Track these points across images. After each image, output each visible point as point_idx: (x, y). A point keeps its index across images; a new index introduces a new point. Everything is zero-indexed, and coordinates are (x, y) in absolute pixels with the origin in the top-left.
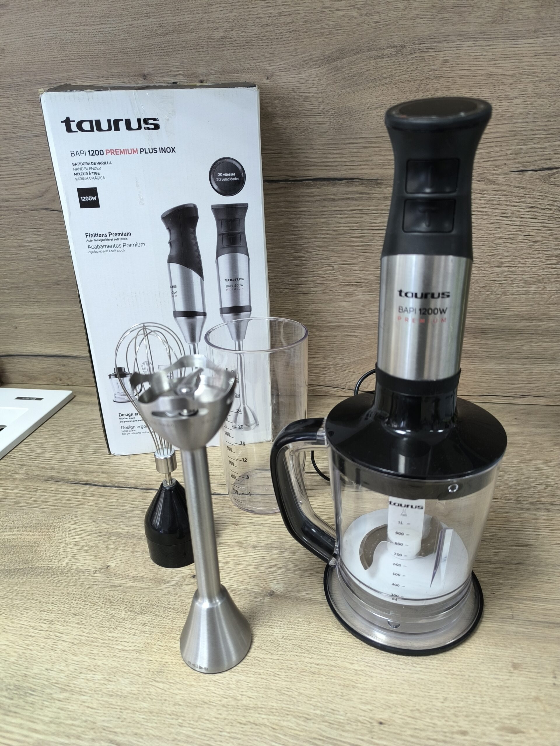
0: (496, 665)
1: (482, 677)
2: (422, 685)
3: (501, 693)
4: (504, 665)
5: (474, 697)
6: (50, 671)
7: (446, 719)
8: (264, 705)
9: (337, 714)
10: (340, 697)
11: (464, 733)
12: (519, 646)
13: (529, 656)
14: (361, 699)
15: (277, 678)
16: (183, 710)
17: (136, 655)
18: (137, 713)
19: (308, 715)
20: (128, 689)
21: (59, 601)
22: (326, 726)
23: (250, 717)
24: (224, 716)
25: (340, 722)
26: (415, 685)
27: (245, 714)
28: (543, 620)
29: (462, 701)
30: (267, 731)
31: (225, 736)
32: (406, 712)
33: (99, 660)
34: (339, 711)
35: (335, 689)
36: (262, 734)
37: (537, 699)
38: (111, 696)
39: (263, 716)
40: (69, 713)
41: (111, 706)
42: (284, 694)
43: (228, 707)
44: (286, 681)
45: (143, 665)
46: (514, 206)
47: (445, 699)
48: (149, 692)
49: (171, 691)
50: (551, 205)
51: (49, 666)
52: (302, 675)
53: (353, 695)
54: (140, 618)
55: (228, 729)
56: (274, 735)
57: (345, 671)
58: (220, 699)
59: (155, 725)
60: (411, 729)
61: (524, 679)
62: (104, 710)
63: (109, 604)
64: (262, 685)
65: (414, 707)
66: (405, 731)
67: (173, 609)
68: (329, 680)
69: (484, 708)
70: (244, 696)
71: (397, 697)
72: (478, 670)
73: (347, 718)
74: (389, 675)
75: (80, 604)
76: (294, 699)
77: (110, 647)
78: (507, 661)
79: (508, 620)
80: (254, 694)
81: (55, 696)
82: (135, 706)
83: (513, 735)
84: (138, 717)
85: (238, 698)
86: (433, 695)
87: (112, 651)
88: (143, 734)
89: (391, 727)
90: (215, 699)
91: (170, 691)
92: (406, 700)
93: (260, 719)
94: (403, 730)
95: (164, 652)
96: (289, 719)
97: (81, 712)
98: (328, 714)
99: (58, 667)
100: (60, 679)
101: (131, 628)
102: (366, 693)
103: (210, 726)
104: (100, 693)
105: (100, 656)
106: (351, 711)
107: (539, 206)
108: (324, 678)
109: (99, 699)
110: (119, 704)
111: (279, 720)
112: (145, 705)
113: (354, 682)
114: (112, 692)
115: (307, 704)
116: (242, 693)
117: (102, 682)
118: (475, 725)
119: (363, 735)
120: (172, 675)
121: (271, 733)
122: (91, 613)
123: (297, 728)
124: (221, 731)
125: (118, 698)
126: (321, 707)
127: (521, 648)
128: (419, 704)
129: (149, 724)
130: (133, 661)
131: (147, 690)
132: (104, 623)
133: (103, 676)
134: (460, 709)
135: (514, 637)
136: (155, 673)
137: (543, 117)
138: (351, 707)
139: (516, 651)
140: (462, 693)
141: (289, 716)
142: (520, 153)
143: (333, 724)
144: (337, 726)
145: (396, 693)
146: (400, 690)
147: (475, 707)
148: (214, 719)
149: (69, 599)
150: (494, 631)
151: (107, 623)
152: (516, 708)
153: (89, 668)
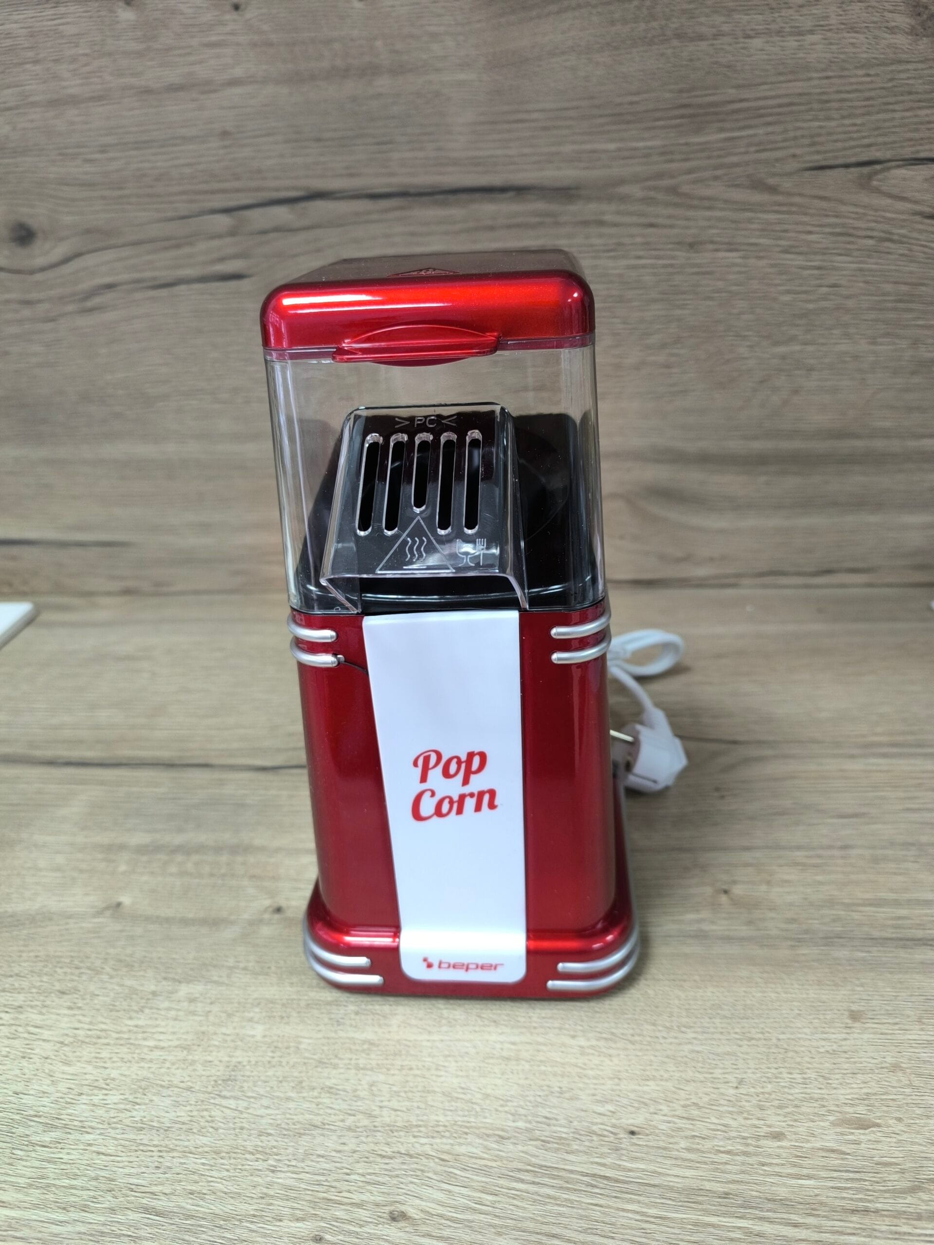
0: (821, 1017)
1: (799, 1039)
2: (698, 1062)
3: (834, 1064)
4: (835, 1016)
5: (790, 1073)
6: (21, 1096)
7: (745, 1115)
8: (422, 1121)
9: (554, 1125)
10: (558, 1095)
11: (778, 1136)
12: (857, 982)
13: (877, 997)
14: (594, 1095)
15: (442, 1073)
16: (275, 1144)
17: (182, 1054)
18: (191, 1155)
19: (503, 1130)
20: (172, 1115)
21: (32, 972)
22: (537, 1147)
23: (399, 1144)
24: (352, 1146)
25: (561, 1138)
26: (686, 1063)
27: (389, 1140)
28: (894, 936)
29: (770, 1082)
30: (432, 1164)
31: (356, 1181)
32: (675, 1111)
33: (113, 1069)
34: (557, 1120)
35: (547, 1083)
36: (422, 1171)
37: (896, 1068)
38: (142, 1129)
39: (423, 1141)
40: (63, 1167)
41: (141, 1148)
42: (458, 1098)
43: (358, 1130)
44: (457, 1076)
45: (195, 1070)
46: (810, 233)
47: (741, 1082)
48: (210, 1116)
49: (250, 1111)
50: (872, 230)
51: (19, 1087)
52: (488, 1063)
53: (581, 1089)
54: (184, 990)
55: (360, 1168)
56: (445, 1171)
57: (563, 1049)
58: (342, 1117)
59: (225, 1173)
60: (686, 1137)
61: (872, 1036)
62: (128, 1156)
63: (125, 969)
64: (417, 1087)
65: (687, 1099)
66: (676, 1143)
67: (245, 969)
68: (536, 1068)
69: (808, 1091)
70: (385, 1109)
71: (658, 1085)
72: (791, 1027)
73: (573, 1130)
74: (641, 1050)
75: (72, 974)
76: (475, 1106)
77: (131, 1044)
78: (840, 1008)
79: (836, 940)
80: (403, 1104)
81: (34, 1139)
82: (186, 1143)
83: (862, 1131)
84: (192, 1162)
85: (374, 1113)
86: (719, 1076)
87: (137, 1051)
88: (205, 1192)
89: (650, 1137)
90: (333, 1118)
91: (248, 1111)
92: (674, 1089)
93: (417, 1145)
94: (672, 1140)
95: (232, 1045)
96: (469, 1140)
97: (85, 1162)
98: (539, 1125)
99: (37, 1088)
100: (41, 1109)
101: (169, 1009)
102: (603, 1084)
103: (327, 1166)
104: (119, 1126)
105: (114, 1062)
106: (578, 1116)
107: (851, 231)
108: (527, 1066)
109: (119, 1136)
110: (155, 1143)
111: (452, 1145)
112: (205, 1140)
113: (580, 1067)
114: (142, 1122)
115: (501, 1112)
116: (381, 1104)
117: (122, 1106)
118: (796, 1120)
119: (602, 1155)
120: (251, 1084)
121: (439, 1168)
122: (92, 987)
123: (486, 1156)
124: (348, 1174)
125: (154, 1131)
126: (525, 1116)
127: (862, 985)
128: (697, 1094)
129: (214, 1173)
130: (177, 1066)
131: (205, 1113)
132: (117, 1003)
133: (122, 1097)
134: (767, 1096)
135: (848, 968)
136: (220, 1082)
137: (856, 68)
138: (577, 1110)
139: (853, 990)
140: (769, 1068)
141: (469, 1136)
142: (819, 135)
143: (548, 1142)
144: (556, 1146)
145: (654, 1078)
146: (662, 1073)
147: (792, 1091)
148: (334, 1154)
149: (50, 966)
150: (813, 961)
151: (124, 1003)
152: (863, 1086)
153: (96, 1084)
